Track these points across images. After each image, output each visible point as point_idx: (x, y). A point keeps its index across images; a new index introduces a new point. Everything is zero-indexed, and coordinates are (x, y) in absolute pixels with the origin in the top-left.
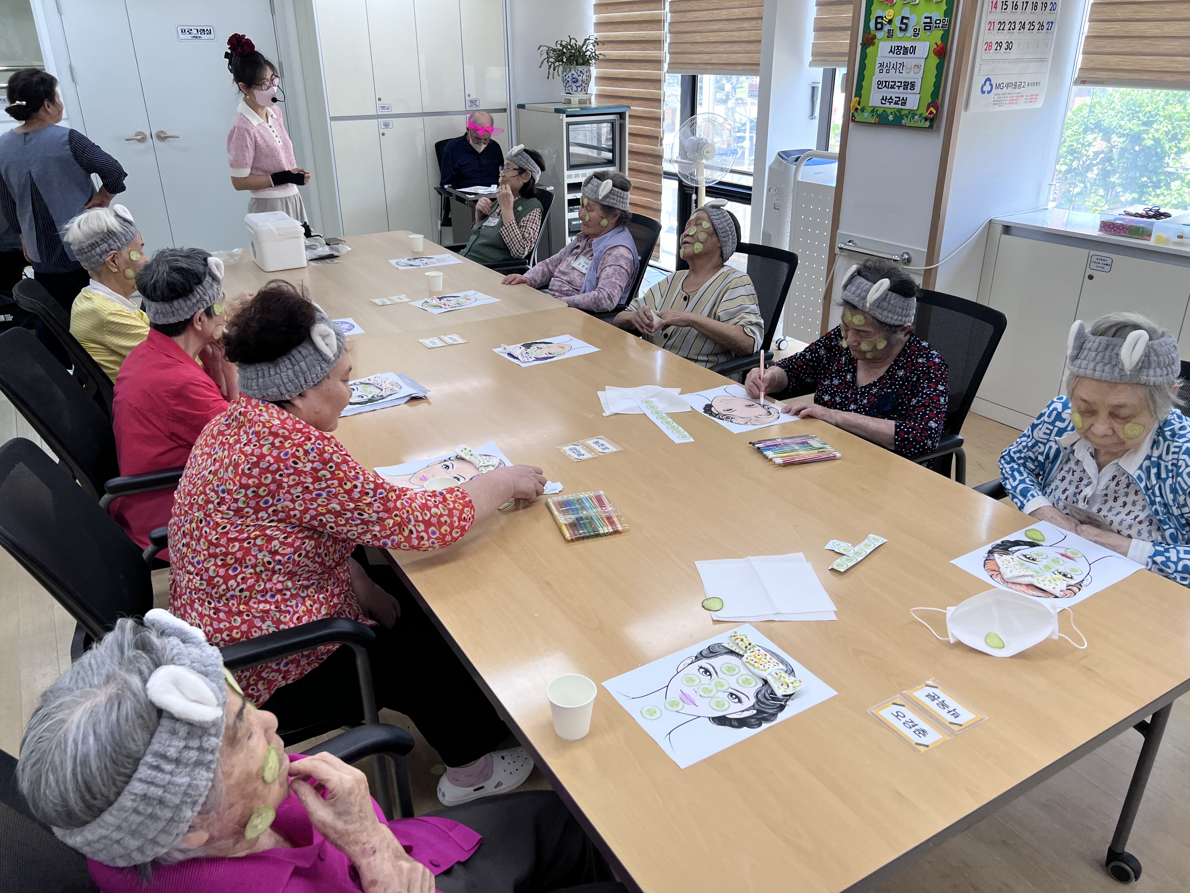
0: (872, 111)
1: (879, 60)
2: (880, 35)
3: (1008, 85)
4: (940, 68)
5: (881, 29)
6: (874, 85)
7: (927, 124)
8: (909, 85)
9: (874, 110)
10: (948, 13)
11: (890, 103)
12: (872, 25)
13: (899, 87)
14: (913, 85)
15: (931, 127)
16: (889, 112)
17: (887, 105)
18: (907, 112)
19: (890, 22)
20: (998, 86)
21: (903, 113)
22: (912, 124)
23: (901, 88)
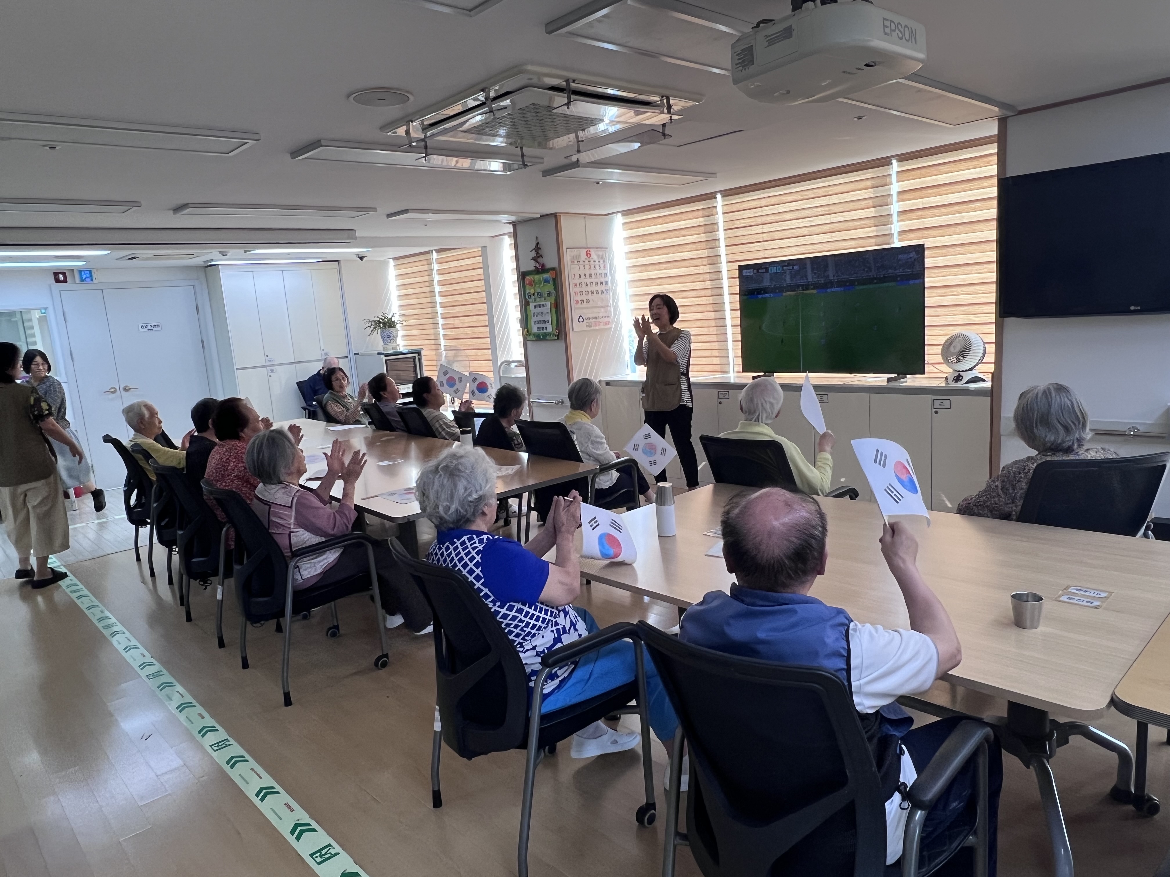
1: (532, 312)
2: (531, 300)
3: (592, 318)
4: (557, 312)
5: (531, 298)
6: (533, 323)
7: (556, 338)
8: (546, 322)
9: (534, 335)
10: (555, 289)
12: (527, 296)
13: (542, 323)
14: (548, 321)
15: (558, 338)
16: (540, 334)
17: (539, 331)
20: (587, 319)
21: (546, 334)
22: (551, 338)
23: (544, 323)
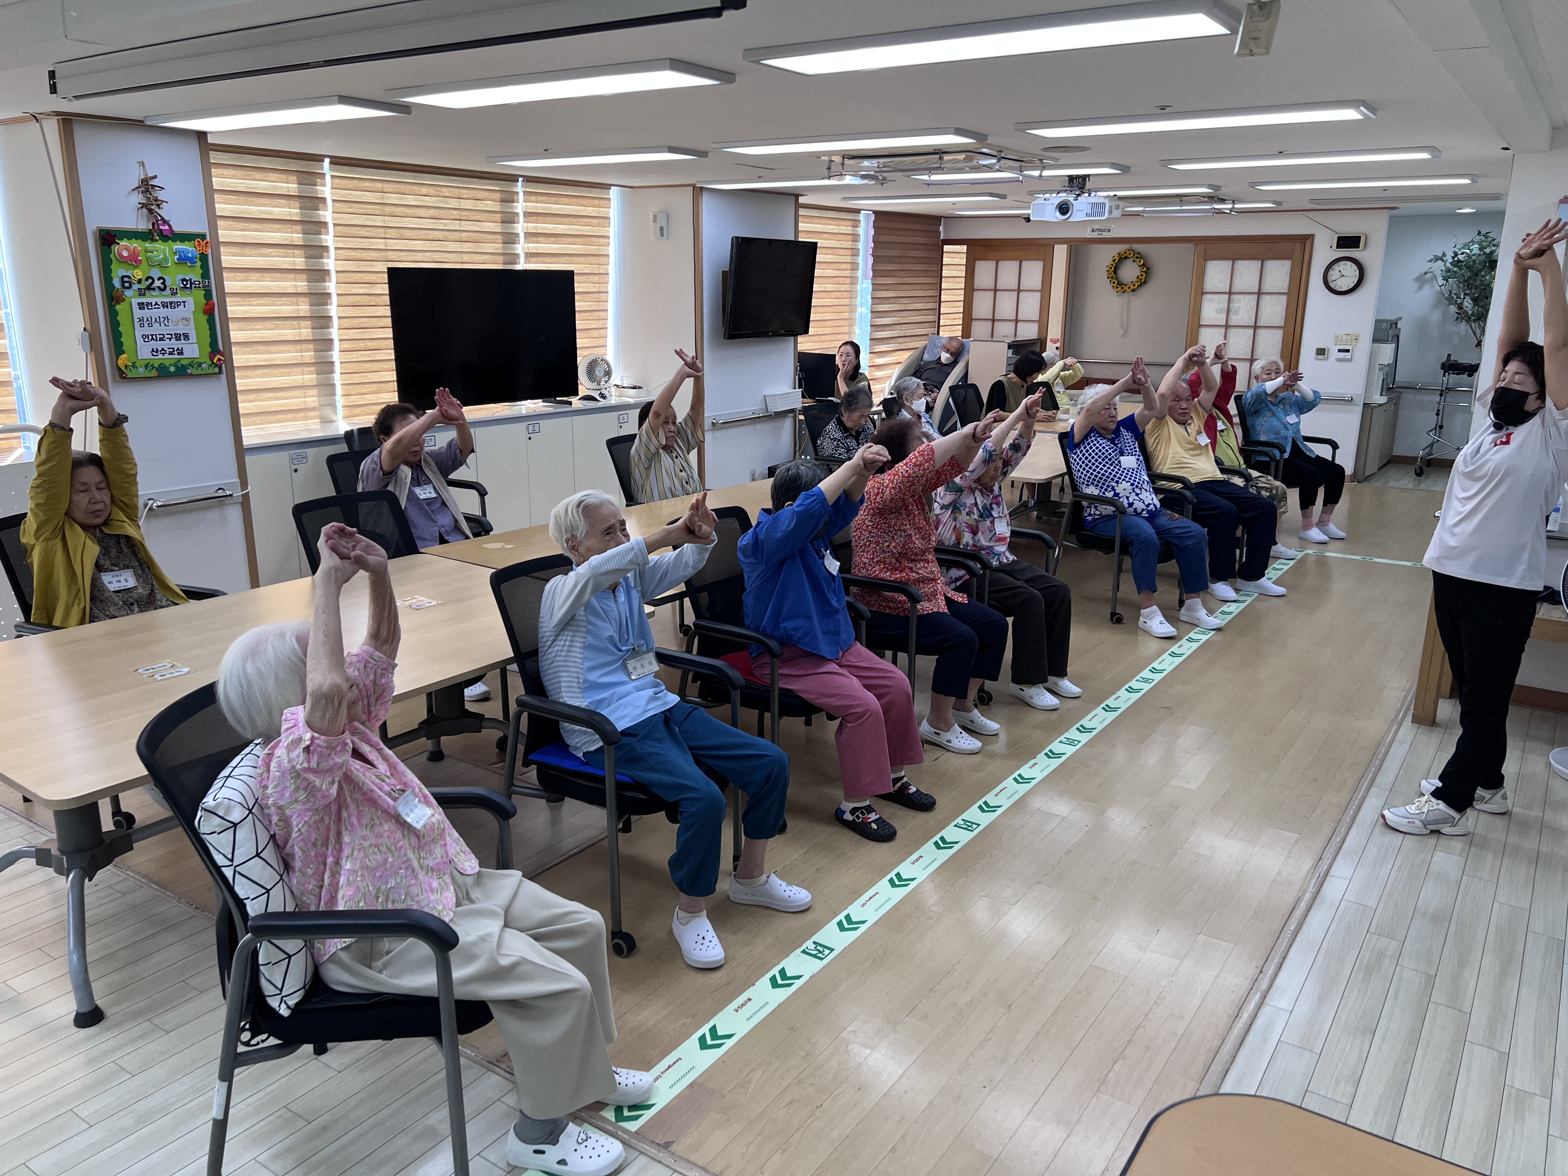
0: (146, 366)
1: (137, 317)
2: (128, 293)
4: (211, 322)
5: (130, 287)
6: (139, 340)
7: (217, 370)
8: (181, 337)
9: (148, 365)
10: (205, 275)
11: (163, 354)
12: (117, 283)
13: (170, 339)
14: (186, 337)
15: (220, 372)
16: (167, 363)
17: (161, 356)
18: (189, 361)
19: (140, 281)
21: (184, 362)
22: (199, 372)
23: (173, 340)
